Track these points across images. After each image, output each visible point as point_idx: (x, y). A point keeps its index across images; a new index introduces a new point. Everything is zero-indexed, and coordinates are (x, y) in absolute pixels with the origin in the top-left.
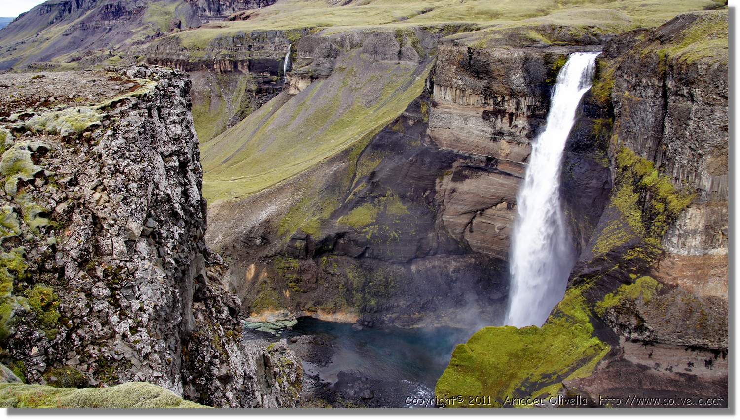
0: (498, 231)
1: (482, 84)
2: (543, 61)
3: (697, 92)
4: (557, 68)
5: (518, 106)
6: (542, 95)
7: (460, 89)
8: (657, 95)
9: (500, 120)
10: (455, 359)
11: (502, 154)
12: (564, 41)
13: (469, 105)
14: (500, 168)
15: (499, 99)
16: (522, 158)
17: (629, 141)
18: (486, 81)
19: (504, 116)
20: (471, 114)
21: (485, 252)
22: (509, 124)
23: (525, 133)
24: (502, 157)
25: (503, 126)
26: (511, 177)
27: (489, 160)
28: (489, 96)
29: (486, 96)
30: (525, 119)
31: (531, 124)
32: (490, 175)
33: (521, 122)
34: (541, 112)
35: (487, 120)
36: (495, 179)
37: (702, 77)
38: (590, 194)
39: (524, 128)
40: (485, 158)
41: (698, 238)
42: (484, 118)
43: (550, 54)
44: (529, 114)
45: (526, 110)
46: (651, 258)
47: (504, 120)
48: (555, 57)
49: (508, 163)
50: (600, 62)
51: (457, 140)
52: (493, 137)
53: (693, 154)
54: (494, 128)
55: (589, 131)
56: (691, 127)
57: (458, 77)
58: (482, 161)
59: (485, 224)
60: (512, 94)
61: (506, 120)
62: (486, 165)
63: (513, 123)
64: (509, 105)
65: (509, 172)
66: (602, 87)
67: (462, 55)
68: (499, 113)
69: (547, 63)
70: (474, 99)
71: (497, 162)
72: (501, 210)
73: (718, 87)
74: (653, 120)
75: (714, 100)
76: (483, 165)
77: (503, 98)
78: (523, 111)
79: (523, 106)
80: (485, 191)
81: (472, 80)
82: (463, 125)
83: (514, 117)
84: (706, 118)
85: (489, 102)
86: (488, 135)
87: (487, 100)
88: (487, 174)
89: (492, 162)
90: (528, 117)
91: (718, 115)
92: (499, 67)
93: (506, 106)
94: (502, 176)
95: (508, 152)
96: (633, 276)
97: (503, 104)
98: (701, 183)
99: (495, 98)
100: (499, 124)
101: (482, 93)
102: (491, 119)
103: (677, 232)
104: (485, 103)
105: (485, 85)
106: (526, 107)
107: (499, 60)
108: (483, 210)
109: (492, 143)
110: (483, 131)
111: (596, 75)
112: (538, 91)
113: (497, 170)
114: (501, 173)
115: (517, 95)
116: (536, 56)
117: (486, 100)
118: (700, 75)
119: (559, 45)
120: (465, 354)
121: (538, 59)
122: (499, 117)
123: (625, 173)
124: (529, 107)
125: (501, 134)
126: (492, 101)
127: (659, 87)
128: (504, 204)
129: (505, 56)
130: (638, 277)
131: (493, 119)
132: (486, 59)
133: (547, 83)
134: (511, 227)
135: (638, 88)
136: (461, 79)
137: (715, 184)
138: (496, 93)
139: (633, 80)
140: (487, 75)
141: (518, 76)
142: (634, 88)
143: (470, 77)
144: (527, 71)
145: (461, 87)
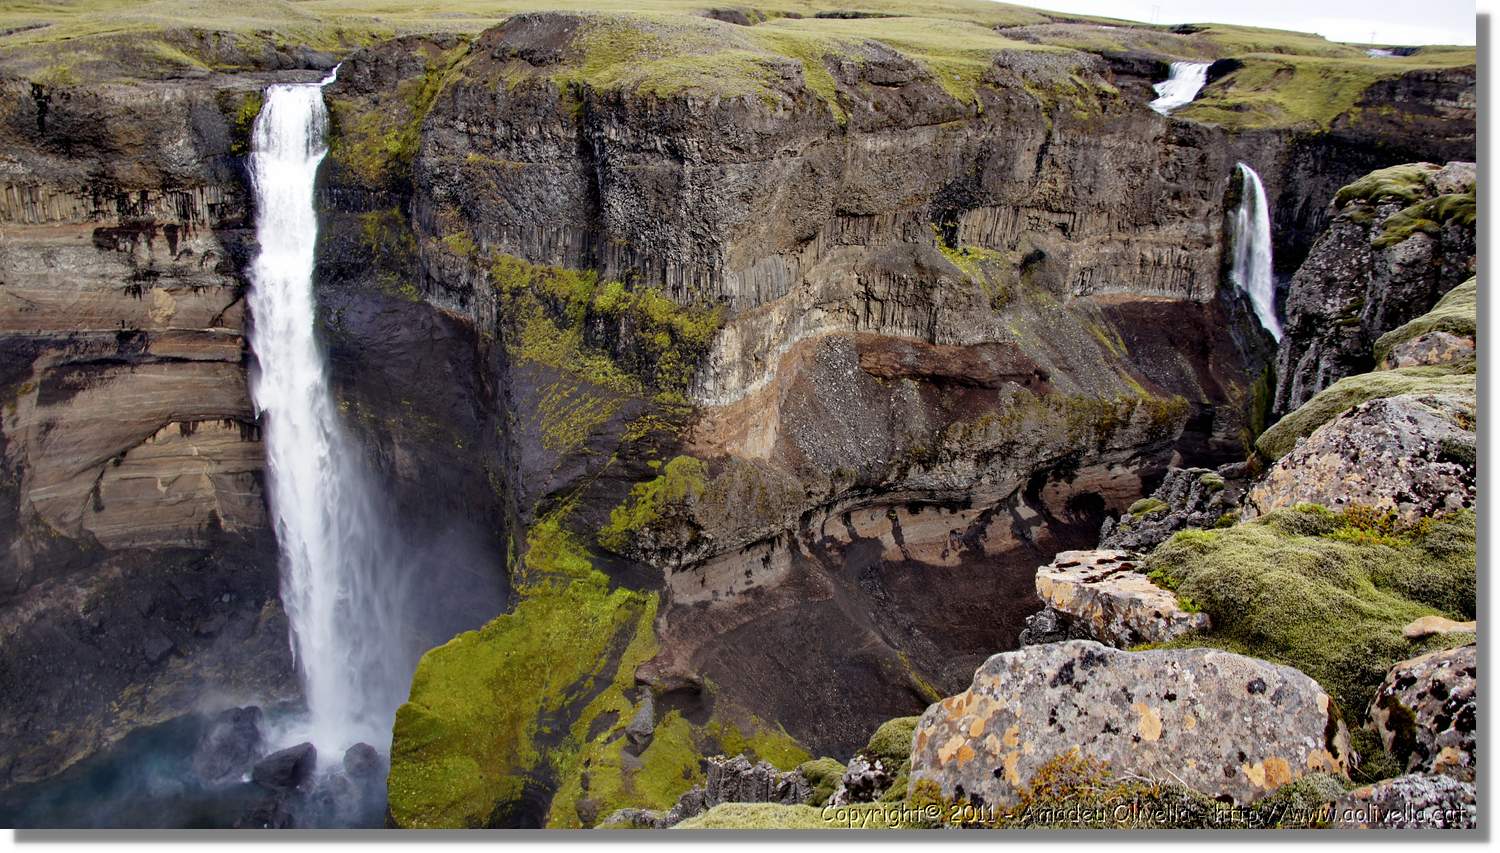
0: (163, 489)
1: (83, 168)
2: (216, 106)
3: (692, 143)
4: (245, 120)
5: (186, 209)
6: (233, 180)
7: (21, 186)
8: (566, 155)
9: (144, 245)
10: (406, 740)
11: (158, 320)
12: (234, 63)
13: (52, 220)
14: (156, 350)
15: (134, 198)
16: (209, 319)
17: (506, 242)
18: (95, 161)
19: (154, 235)
20: (63, 240)
21: (137, 545)
22: (169, 251)
23: (212, 263)
24: (158, 325)
25: (156, 257)
26: (189, 365)
27: (123, 337)
28: (105, 195)
29: (96, 195)
30: (209, 233)
31: (223, 243)
32: (136, 370)
33: (200, 242)
34: (236, 216)
35: (109, 249)
36: (150, 376)
37: (696, 119)
38: (403, 357)
39: (208, 255)
40: (114, 336)
41: (736, 373)
42: (99, 246)
43: (228, 91)
44: (215, 221)
45: (207, 215)
46: (678, 425)
47: (156, 243)
48: (237, 97)
49: (174, 336)
50: (335, 102)
51: (31, 306)
52: (132, 284)
53: (699, 244)
54: (132, 263)
55: (357, 239)
56: (689, 201)
57: (10, 156)
58: (106, 345)
59: (131, 482)
60: (168, 183)
61: (160, 242)
62: (119, 351)
63: (180, 246)
64: (159, 210)
65: (178, 355)
66: (364, 151)
67: (15, 104)
68: (136, 229)
69: (225, 110)
70: (64, 205)
71: (144, 337)
72: (167, 441)
73: (727, 134)
74: (566, 198)
75: (723, 154)
76: (110, 353)
77: (144, 195)
78: (200, 217)
79: (199, 208)
80: (129, 410)
81: (51, 161)
82: (44, 270)
83: (179, 234)
84: (715, 184)
85: (105, 208)
86: (118, 283)
87: (100, 203)
88: (128, 369)
89: (132, 342)
90: (213, 229)
91: (733, 178)
92: (131, 127)
93: (152, 211)
94: (166, 367)
95: (170, 312)
96: (655, 464)
97: (143, 208)
98: (724, 288)
99: (122, 199)
100: (144, 254)
101: (84, 189)
102: (122, 246)
103: (712, 372)
104: (96, 212)
105: (92, 170)
106: (206, 210)
107: (129, 111)
108: (124, 454)
109: (129, 299)
110: (103, 276)
111: (333, 129)
112: (224, 173)
113: (150, 355)
114: (162, 361)
115: (181, 185)
116: (201, 97)
117: (97, 203)
118: (693, 117)
119: (224, 71)
120: (420, 721)
121: (207, 103)
122: (141, 237)
123: (519, 299)
124: (212, 207)
125: (152, 274)
126: (113, 206)
127: (570, 140)
128: (174, 427)
129: (142, 101)
130: (665, 463)
131: (125, 244)
132: (92, 111)
133: (235, 153)
134: (192, 471)
135: (515, 144)
136: (20, 160)
137: (743, 282)
138: (126, 186)
139: (498, 132)
140: (96, 146)
141: (180, 143)
142: (503, 145)
143: (45, 155)
144: (196, 130)
145: (23, 179)
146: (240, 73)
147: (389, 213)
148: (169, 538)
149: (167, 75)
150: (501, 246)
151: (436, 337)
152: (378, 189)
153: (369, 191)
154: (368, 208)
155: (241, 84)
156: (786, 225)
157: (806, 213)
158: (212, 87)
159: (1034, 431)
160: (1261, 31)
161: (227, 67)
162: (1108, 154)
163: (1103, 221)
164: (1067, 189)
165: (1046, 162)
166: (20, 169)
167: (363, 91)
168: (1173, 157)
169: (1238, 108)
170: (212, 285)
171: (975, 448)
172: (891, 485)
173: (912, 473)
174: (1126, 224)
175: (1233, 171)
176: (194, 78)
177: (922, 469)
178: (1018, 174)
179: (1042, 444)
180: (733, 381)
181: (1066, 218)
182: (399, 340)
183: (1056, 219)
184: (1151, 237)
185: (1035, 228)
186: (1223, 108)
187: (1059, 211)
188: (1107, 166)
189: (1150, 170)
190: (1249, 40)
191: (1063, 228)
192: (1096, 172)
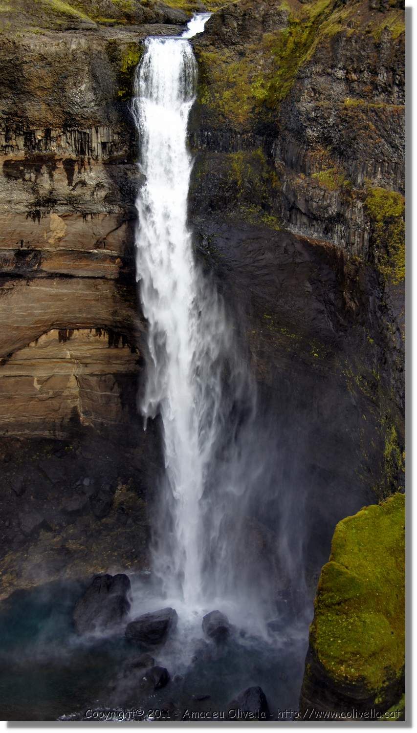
0: (37, 386)
2: (106, 56)
4: (128, 69)
9: (46, 176)
11: (51, 241)
12: (111, 17)
14: (47, 266)
15: (39, 135)
16: (94, 241)
19: (54, 168)
22: (67, 182)
23: (102, 193)
24: (51, 246)
25: (56, 186)
26: (74, 280)
27: (20, 255)
28: (15, 132)
29: (7, 131)
30: (101, 168)
31: (112, 176)
32: (31, 283)
33: (94, 175)
34: (121, 153)
35: (16, 178)
36: (41, 289)
39: (99, 186)
40: (13, 253)
42: (8, 176)
43: (115, 43)
45: (100, 151)
47: (56, 175)
48: (122, 47)
52: (34, 209)
54: (35, 191)
55: (225, 175)
58: (6, 261)
59: (12, 379)
60: (69, 123)
61: (60, 174)
62: (16, 267)
63: (76, 178)
64: (59, 146)
65: (65, 271)
69: (113, 59)
71: (38, 255)
72: (47, 344)
76: (8, 268)
77: (48, 132)
78: (95, 153)
80: (23, 316)
83: (76, 168)
85: (14, 143)
86: (22, 208)
87: (10, 139)
88: (24, 282)
89: (28, 259)
90: (105, 164)
92: (43, 72)
93: (53, 147)
94: (55, 282)
97: (46, 144)
100: (45, 184)
102: (27, 176)
105: (6, 109)
106: (100, 146)
108: (10, 355)
109: (30, 222)
110: (10, 202)
112: (114, 116)
113: (42, 271)
114: (51, 276)
115: (81, 125)
116: (95, 47)
117: (7, 139)
119: (106, 24)
121: (99, 52)
122: (44, 169)
125: (50, 201)
126: (21, 142)
128: (54, 333)
131: (30, 175)
133: (120, 98)
134: (63, 372)
135: (396, 89)
138: (33, 124)
139: (380, 77)
140: (11, 88)
141: (83, 88)
142: (384, 90)
144: (94, 77)
146: (116, 26)
147: (253, 153)
148: (36, 429)
149: (65, 26)
150: (375, 181)
151: (298, 260)
152: (245, 132)
153: (236, 133)
154: (235, 149)
155: (123, 36)
158: (103, 38)
161: (106, 20)
167: (228, 43)
170: (99, 213)
176: (88, 30)
182: (263, 263)
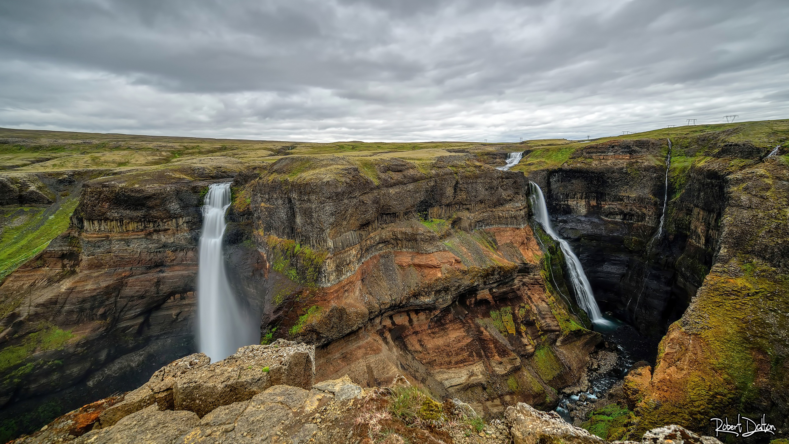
1: (140, 214)
3: (313, 197)
4: (202, 195)
5: (177, 225)
6: (195, 214)
7: (117, 220)
8: (284, 203)
9: (162, 237)
11: (169, 261)
13: (129, 231)
17: (272, 231)
18: (144, 211)
20: (132, 237)
22: (172, 238)
28: (148, 221)
29: (144, 222)
41: (334, 274)
43: (196, 187)
44: (188, 227)
46: (313, 295)
49: (176, 266)
50: (233, 188)
51: (122, 260)
53: (319, 231)
54: (159, 243)
56: (315, 217)
57: (112, 211)
60: (171, 216)
63: (176, 236)
64: (169, 225)
66: (240, 203)
67: (114, 194)
68: (160, 232)
69: (194, 192)
70: (133, 226)
73: (324, 193)
74: (286, 217)
75: (323, 200)
79: (181, 224)
81: (128, 212)
82: (125, 247)
83: (176, 232)
84: (322, 211)
85: (148, 226)
86: (153, 250)
87: (146, 224)
90: (188, 230)
91: (328, 208)
93: (165, 226)
95: (174, 258)
96: (305, 309)
98: (328, 245)
99: (154, 222)
100: (163, 240)
101: (140, 220)
102: (154, 238)
103: (323, 275)
104: (145, 227)
105: (143, 214)
107: (154, 194)
108: (158, 306)
111: (232, 196)
112: (193, 212)
118: (313, 189)
124: (187, 223)
125: (165, 246)
126: (151, 225)
127: (285, 198)
128: (178, 296)
129: (159, 191)
132: (141, 195)
133: (197, 205)
134: (186, 310)
135: (271, 200)
136: (116, 212)
137: (335, 243)
139: (267, 196)
140: (144, 206)
141: (173, 204)
142: (268, 200)
143: (126, 210)
144: (180, 200)
145: (117, 218)
149: (174, 182)
150: (270, 233)
155: (202, 184)
156: (355, 221)
157: (363, 216)
158: (191, 185)
159: (456, 281)
160: (545, 140)
162: (480, 185)
163: (483, 205)
164: (467, 197)
165: (458, 190)
166: (116, 215)
168: (505, 183)
169: (529, 164)
171: (434, 289)
172: (404, 305)
173: (412, 300)
174: (491, 206)
175: (528, 185)
177: (415, 298)
178: (447, 195)
179: (460, 286)
180: (332, 277)
181: (468, 206)
183: (464, 207)
184: (501, 209)
185: (459, 210)
186: (525, 165)
187: (466, 204)
188: (480, 188)
189: (497, 188)
190: (540, 143)
191: (468, 209)
192: (476, 190)
